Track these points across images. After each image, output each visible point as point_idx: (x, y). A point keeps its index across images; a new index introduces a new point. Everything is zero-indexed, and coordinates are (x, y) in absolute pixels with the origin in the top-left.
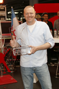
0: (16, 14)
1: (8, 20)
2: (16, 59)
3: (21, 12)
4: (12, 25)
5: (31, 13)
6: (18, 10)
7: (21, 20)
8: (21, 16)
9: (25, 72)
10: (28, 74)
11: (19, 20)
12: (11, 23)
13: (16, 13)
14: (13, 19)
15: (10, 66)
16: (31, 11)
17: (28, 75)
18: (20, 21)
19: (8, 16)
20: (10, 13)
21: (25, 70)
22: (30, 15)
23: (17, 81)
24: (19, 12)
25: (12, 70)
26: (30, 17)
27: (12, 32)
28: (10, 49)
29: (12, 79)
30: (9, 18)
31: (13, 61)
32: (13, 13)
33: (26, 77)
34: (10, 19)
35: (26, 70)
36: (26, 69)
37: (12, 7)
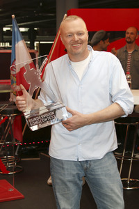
0: (22, 32)
1: (5, 48)
2: (23, 142)
3: (36, 29)
4: (12, 60)
5: (80, 34)
6: (29, 23)
7: (35, 49)
8: (35, 38)
9: (64, 174)
10: (70, 178)
11: (31, 47)
12: (10, 53)
13: (22, 30)
14: (16, 45)
15: (7, 158)
16: (78, 29)
17: (70, 181)
18: (32, 51)
19: (4, 37)
20: (9, 29)
21: (63, 168)
22: (77, 38)
23: (22, 196)
24: (31, 27)
25: (10, 169)
26: (77, 42)
27: (13, 75)
28: (9, 117)
29: (11, 190)
30: (5, 42)
31: (16, 146)
32: (16, 29)
33: (66, 185)
34: (8, 45)
35: (67, 169)
36: (65, 166)
37: (13, 16)
